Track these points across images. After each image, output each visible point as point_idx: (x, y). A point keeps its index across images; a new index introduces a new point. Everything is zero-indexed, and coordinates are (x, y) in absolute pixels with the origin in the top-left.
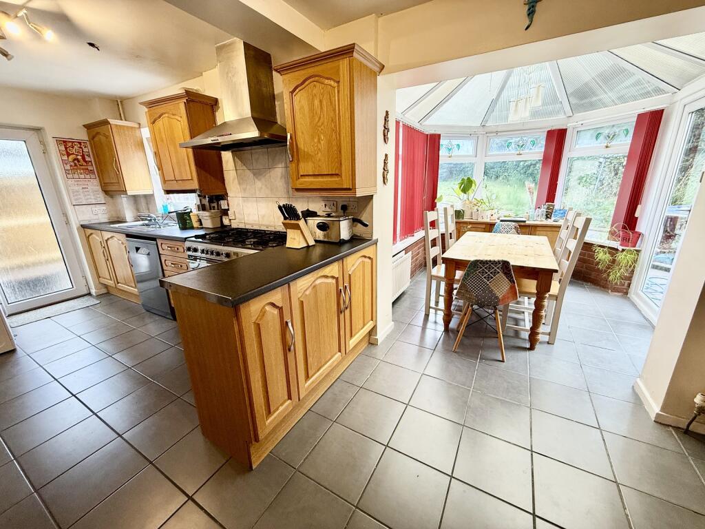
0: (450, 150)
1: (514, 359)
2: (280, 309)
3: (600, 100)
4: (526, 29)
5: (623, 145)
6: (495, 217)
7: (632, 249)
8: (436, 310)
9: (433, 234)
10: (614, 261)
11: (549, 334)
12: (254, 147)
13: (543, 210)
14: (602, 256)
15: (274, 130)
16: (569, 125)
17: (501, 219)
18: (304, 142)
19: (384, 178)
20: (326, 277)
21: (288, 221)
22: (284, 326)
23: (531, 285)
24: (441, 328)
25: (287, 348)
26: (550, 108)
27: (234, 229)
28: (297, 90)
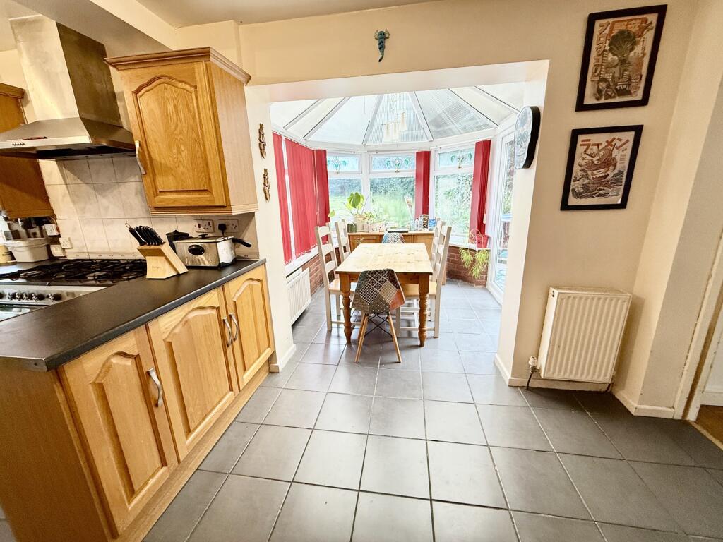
0: (337, 166)
1: (409, 358)
2: (137, 358)
3: (450, 129)
4: (380, 61)
5: (469, 167)
6: (383, 228)
7: (484, 249)
8: (338, 324)
9: (327, 249)
10: (474, 260)
11: (434, 329)
12: (90, 156)
13: (421, 220)
14: (466, 257)
15: (118, 137)
16: (432, 148)
17: (388, 230)
18: (159, 151)
19: (265, 194)
20: (203, 308)
21: (146, 247)
22: (145, 378)
23: (414, 288)
24: (344, 341)
25: (152, 403)
26: (416, 133)
27: (69, 261)
28: (143, 91)
